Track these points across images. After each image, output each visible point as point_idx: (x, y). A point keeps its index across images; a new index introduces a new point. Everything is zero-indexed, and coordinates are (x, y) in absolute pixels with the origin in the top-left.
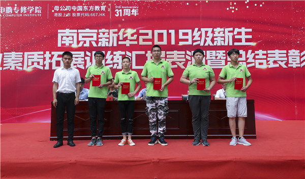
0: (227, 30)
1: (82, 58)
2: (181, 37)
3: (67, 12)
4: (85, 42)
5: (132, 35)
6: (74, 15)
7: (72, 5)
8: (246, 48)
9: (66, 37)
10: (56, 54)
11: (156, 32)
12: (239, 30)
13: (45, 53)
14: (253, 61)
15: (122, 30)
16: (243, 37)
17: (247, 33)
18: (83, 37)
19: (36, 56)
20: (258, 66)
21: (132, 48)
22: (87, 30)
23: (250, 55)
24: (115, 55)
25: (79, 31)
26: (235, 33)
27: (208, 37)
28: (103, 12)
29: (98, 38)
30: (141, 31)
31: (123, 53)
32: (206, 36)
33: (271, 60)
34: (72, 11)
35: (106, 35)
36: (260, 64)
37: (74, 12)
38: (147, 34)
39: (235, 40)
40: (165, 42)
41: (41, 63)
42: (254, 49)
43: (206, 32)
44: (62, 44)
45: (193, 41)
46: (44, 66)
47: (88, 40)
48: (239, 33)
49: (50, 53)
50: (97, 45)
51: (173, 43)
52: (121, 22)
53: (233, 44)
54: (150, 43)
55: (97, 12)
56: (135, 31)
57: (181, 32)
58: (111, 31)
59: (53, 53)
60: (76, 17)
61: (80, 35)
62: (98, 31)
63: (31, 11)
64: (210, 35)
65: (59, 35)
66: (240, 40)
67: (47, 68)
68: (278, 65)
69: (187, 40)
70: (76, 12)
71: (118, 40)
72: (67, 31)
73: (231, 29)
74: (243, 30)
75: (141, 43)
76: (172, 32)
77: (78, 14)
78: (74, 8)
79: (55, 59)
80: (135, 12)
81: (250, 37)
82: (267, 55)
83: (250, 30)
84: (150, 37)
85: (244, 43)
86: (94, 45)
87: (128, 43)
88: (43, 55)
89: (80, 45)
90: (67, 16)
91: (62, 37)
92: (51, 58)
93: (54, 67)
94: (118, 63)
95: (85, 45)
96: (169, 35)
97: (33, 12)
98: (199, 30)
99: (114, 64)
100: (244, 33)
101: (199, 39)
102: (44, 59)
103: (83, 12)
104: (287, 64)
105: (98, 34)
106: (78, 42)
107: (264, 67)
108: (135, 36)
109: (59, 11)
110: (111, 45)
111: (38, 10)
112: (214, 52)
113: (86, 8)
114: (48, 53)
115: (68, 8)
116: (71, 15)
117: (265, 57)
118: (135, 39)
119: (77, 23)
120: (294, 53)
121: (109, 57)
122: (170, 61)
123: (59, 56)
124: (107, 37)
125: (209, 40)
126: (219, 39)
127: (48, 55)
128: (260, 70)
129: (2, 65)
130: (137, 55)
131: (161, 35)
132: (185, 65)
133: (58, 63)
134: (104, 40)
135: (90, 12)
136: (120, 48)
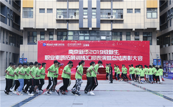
0: (112, 50)
2: (100, 52)
3: (71, 45)
6: (73, 46)
8: (117, 55)
9: (71, 51)
10: (68, 56)
11: (94, 51)
14: (118, 59)
15: (85, 50)
16: (116, 52)
17: (117, 51)
19: (63, 56)
20: (120, 60)
21: (87, 55)
22: (76, 50)
23: (118, 57)
28: (80, 45)
29: (79, 52)
30: (90, 50)
32: (107, 52)
33: (123, 58)
38: (91, 51)
39: (114, 53)
40: (96, 53)
42: (119, 55)
43: (107, 51)
44: (70, 54)
45: (103, 53)
46: (65, 59)
47: (76, 52)
48: (115, 51)
51: (98, 54)
52: (85, 48)
56: (88, 50)
57: (100, 51)
58: (82, 50)
60: (73, 47)
61: (74, 51)
63: (62, 45)
64: (108, 51)
65: (69, 51)
66: (115, 53)
67: (66, 60)
68: (125, 60)
70: (73, 45)
71: (84, 53)
72: (71, 50)
74: (116, 50)
75: (90, 53)
76: (98, 51)
78: (73, 44)
79: (68, 57)
80: (88, 45)
81: (118, 52)
82: (122, 57)
84: (92, 52)
85: (116, 54)
86: (78, 54)
87: (86, 53)
89: (74, 54)
92: (67, 57)
93: (68, 59)
95: (76, 54)
96: (97, 51)
98: (105, 50)
100: (116, 51)
101: (105, 53)
102: (65, 57)
103: (75, 45)
104: (127, 59)
105: (79, 51)
106: (74, 53)
107: (121, 60)
109: (69, 45)
115: (71, 44)
118: (88, 52)
119: (74, 48)
120: (129, 57)
121: (82, 57)
122: (97, 58)
123: (69, 57)
124: (81, 52)
125: (107, 53)
126: (110, 53)
127: (66, 56)
128: (120, 61)
129: (55, 59)
130: (89, 57)
131: (95, 52)
132: (101, 59)
133: (69, 58)
134: (80, 53)
135: (77, 45)
136: (84, 55)
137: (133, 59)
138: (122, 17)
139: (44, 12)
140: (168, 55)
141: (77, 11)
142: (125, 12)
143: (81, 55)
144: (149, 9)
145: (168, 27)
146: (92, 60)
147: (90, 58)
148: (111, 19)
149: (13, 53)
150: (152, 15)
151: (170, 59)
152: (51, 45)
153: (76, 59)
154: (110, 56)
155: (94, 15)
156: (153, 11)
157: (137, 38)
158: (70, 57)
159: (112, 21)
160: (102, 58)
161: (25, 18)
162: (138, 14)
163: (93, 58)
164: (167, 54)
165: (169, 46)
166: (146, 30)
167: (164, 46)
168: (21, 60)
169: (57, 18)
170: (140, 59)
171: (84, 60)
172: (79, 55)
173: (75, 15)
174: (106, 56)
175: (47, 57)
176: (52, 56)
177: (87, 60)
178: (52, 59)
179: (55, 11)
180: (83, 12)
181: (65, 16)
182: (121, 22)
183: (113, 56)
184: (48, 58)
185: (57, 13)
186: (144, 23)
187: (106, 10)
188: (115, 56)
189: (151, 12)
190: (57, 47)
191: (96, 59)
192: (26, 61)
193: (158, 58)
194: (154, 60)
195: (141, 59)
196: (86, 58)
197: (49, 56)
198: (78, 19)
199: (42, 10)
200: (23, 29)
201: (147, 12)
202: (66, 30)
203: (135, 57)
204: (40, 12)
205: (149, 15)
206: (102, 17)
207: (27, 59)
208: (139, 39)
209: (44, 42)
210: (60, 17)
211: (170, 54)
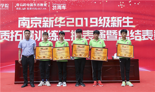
0: (118, 18)
1: (33, 34)
2: (91, 22)
3: (24, 7)
4: (34, 25)
5: (63, 21)
6: (28, 9)
7: (27, 3)
8: (130, 29)
9: (23, 22)
10: (17, 32)
11: (77, 19)
12: (126, 18)
13: (11, 31)
14: (134, 36)
15: (57, 18)
16: (128, 22)
17: (130, 20)
18: (33, 22)
19: (5, 33)
20: (136, 39)
22: (36, 18)
23: (132, 33)
24: (52, 33)
25: (31, 18)
26: (123, 20)
27: (107, 22)
28: (45, 7)
29: (42, 23)
30: (68, 19)
31: (57, 31)
32: (106, 22)
33: (144, 36)
34: (27, 7)
35: (47, 21)
36: (138, 38)
37: (28, 7)
38: (71, 20)
39: (123, 24)
40: (82, 25)
41: (8, 37)
42: (134, 29)
43: (106, 19)
44: (21, 26)
45: (99, 25)
46: (10, 39)
47: (36, 24)
48: (126, 20)
49: (14, 31)
50: (42, 26)
51: (87, 25)
52: (56, 13)
53: (122, 26)
54: (73, 26)
55: (42, 7)
56: (64, 18)
57: (91, 19)
58: (50, 18)
59: (15, 31)
60: (29, 10)
61: (32, 21)
62: (42, 18)
63: (2, 6)
64: (108, 21)
65: (19, 21)
66: (126, 24)
67: (12, 40)
68: (148, 39)
69: (95, 24)
70: (29, 7)
71: (54, 24)
72: (24, 18)
73: (121, 18)
74: (128, 18)
75: (68, 25)
76: (86, 19)
77: (31, 9)
78: (28, 5)
79: (17, 35)
80: (64, 7)
81: (132, 22)
82: (141, 33)
83: (132, 18)
84: (73, 22)
85: (128, 26)
86: (40, 26)
87: (60, 26)
88: (10, 32)
89: (32, 27)
90: (24, 9)
91: (21, 22)
92: (14, 34)
93: (16, 40)
94: (54, 37)
95: (34, 27)
96: (84, 21)
97: (4, 7)
98: (102, 18)
99: (51, 38)
100: (128, 20)
101: (102, 23)
102: (10, 35)
103: (33, 7)
104: (153, 38)
105: (42, 20)
106: (30, 25)
107: (140, 40)
108: (64, 22)
109: (19, 7)
110: (50, 27)
111: (7, 6)
112: (111, 31)
113: (35, 5)
114: (12, 31)
115: (24, 5)
116: (26, 9)
117: (140, 34)
118: (64, 23)
123: (19, 33)
125: (108, 24)
126: (114, 23)
127: (12, 32)
128: (138, 42)
131: (79, 21)
133: (18, 37)
134: (45, 24)
135: (37, 7)
136: (55, 28)
146: (72, 40)
154: (115, 32)
158: (21, 35)
171: (55, 40)
172: (43, 29)
174: (105, 31)
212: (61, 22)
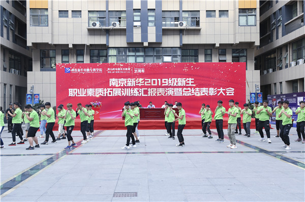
0: (183, 79)
1: (120, 91)
2: (163, 82)
3: (113, 71)
8: (191, 87)
9: (113, 82)
10: (109, 89)
11: (152, 80)
12: (188, 79)
14: (194, 92)
15: (138, 79)
16: (190, 82)
17: (192, 81)
19: (100, 90)
20: (196, 95)
21: (142, 87)
22: (122, 79)
23: (193, 90)
24: (135, 90)
25: (119, 79)
28: (129, 71)
29: (127, 83)
30: (146, 80)
31: (138, 89)
32: (174, 82)
33: (202, 92)
35: (131, 81)
38: (148, 81)
39: (186, 84)
40: (156, 84)
42: (194, 87)
43: (174, 80)
44: (111, 85)
45: (168, 84)
46: (104, 94)
47: (122, 83)
48: (188, 81)
49: (107, 89)
51: (160, 85)
52: (137, 76)
54: (150, 85)
55: (126, 71)
56: (143, 79)
57: (163, 80)
58: (133, 79)
60: (117, 73)
61: (119, 81)
62: (127, 79)
64: (176, 81)
65: (110, 81)
66: (189, 84)
67: (105, 95)
68: (204, 95)
69: (166, 83)
70: (117, 71)
71: (136, 83)
72: (114, 79)
73: (185, 79)
74: (190, 79)
75: (146, 85)
76: (159, 80)
78: (116, 69)
79: (109, 91)
80: (143, 71)
83: (193, 79)
84: (150, 82)
85: (190, 85)
86: (126, 85)
87: (140, 85)
88: (103, 90)
89: (119, 85)
92: (107, 91)
93: (108, 95)
94: (136, 93)
95: (121, 86)
96: (158, 81)
97: (99, 71)
98: (171, 79)
99: (134, 94)
100: (190, 80)
101: (171, 83)
102: (104, 92)
103: (120, 71)
104: (208, 94)
105: (127, 81)
106: (118, 84)
107: (199, 95)
109: (110, 71)
110: (132, 86)
112: (177, 89)
113: (121, 69)
115: (114, 69)
116: (115, 72)
117: (199, 91)
118: (143, 83)
119: (118, 76)
120: (212, 89)
121: (132, 91)
122: (158, 93)
123: (110, 90)
124: (131, 82)
125: (175, 84)
126: (180, 83)
127: (105, 90)
129: (86, 94)
130: (144, 90)
131: (154, 81)
132: (165, 94)
133: (110, 93)
135: (123, 71)
136: (137, 87)
137: (218, 94)
138: (198, 23)
139: (67, 17)
140: (273, 86)
141: (123, 15)
142: (203, 16)
143: (130, 87)
144: (243, 11)
145: (272, 41)
146: (149, 95)
147: (146, 92)
148: (179, 27)
149: (16, 86)
150: (247, 21)
151: (276, 93)
152: (79, 70)
153: (123, 94)
154: (180, 89)
155: (151, 21)
156: (250, 14)
157: (222, 58)
158: (111, 92)
159: (181, 32)
160: (166, 91)
161: (35, 26)
162: (224, 18)
163: (152, 92)
164: (270, 84)
165: (273, 71)
166: (237, 45)
167: (265, 72)
168: (29, 98)
169: (89, 26)
170: (229, 93)
171: (136, 95)
172: (128, 87)
173: (120, 21)
174: (173, 89)
175: (72, 91)
176: (81, 89)
177: (140, 95)
178: (81, 95)
179: (85, 14)
180: (133, 16)
181: (102, 23)
182: (197, 32)
183: (185, 89)
184: (74, 93)
185: (89, 18)
186: (235, 34)
187: (171, 13)
188: (189, 89)
189: (246, 16)
190: (90, 74)
191: (156, 94)
192: (39, 99)
193: (258, 90)
194: (251, 94)
195: (231, 93)
196: (140, 93)
197: (76, 89)
198: (125, 28)
199: (63, 13)
200: (31, 45)
201: (239, 16)
202: (105, 47)
203: (221, 89)
204: (60, 17)
205: (243, 20)
206: (165, 25)
207: (40, 96)
208: (225, 61)
209: (66, 66)
210: (94, 24)
211: (275, 84)
212: (141, 82)
